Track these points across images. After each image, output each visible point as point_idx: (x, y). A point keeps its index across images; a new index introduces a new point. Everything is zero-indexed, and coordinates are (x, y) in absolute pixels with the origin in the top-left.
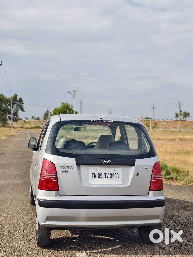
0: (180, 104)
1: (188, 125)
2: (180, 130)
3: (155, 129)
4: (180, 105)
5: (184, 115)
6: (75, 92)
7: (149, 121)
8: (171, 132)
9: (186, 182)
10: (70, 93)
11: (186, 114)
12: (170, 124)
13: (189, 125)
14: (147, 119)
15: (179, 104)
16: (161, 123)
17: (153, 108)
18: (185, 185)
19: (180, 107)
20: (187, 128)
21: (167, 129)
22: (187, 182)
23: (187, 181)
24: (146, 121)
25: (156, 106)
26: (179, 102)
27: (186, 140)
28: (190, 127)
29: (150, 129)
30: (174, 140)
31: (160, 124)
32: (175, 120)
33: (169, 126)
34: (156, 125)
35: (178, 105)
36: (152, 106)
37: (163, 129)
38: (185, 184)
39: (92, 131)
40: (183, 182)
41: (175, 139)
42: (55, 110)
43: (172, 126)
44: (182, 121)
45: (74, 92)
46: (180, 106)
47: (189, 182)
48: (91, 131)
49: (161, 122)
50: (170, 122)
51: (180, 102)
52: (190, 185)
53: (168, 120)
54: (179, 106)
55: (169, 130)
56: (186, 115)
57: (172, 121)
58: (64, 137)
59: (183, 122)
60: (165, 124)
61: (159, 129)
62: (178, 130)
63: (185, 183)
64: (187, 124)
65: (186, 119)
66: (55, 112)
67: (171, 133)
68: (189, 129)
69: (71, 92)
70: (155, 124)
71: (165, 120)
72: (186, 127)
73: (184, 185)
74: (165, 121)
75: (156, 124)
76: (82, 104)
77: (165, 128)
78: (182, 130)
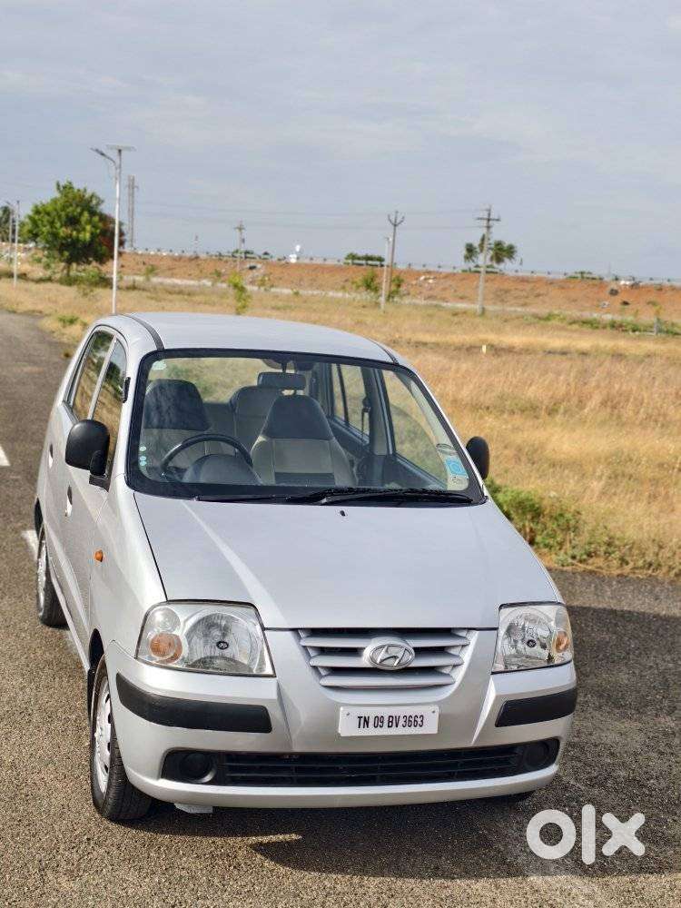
0: (489, 215)
1: (507, 291)
2: (483, 309)
3: (395, 299)
4: (489, 220)
5: (496, 254)
6: (123, 153)
7: (375, 269)
8: (455, 314)
9: (574, 557)
10: (102, 154)
11: (501, 249)
12: (449, 282)
13: (513, 292)
14: (370, 262)
15: (486, 216)
16: (417, 279)
17: (395, 225)
18: (569, 568)
19: (488, 227)
20: (502, 301)
21: (435, 302)
22: (578, 558)
23: (577, 552)
24: (365, 270)
25: (403, 218)
26: (488, 207)
27: (510, 350)
28: (516, 298)
29: (382, 299)
30: (471, 349)
31: (414, 282)
32: (464, 271)
33: (444, 289)
34: (399, 286)
35: (481, 219)
36: (393, 218)
37: (423, 302)
38: (568, 565)
39: (175, 296)
40: (562, 556)
41: (475, 347)
42: (37, 212)
43: (455, 291)
44: (489, 276)
45: (117, 152)
46: (491, 222)
47: (585, 557)
48: (170, 297)
49: (419, 274)
50: (447, 276)
51: (489, 210)
52: (590, 568)
53: (441, 270)
54: (485, 223)
55: (445, 304)
56: (503, 252)
57: (454, 274)
58: (79, 321)
59: (492, 280)
60: (431, 281)
61: (407, 301)
62: (477, 307)
63: (570, 560)
64: (506, 286)
65: (502, 266)
66: (37, 217)
67: (456, 319)
68: (512, 305)
69: (104, 152)
70: (397, 282)
71: (431, 269)
72: (501, 296)
73: (565, 568)
74: (429, 273)
75: (399, 282)
76: (135, 189)
77: (430, 297)
78: (490, 308)
